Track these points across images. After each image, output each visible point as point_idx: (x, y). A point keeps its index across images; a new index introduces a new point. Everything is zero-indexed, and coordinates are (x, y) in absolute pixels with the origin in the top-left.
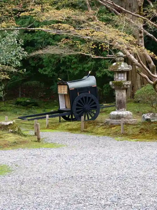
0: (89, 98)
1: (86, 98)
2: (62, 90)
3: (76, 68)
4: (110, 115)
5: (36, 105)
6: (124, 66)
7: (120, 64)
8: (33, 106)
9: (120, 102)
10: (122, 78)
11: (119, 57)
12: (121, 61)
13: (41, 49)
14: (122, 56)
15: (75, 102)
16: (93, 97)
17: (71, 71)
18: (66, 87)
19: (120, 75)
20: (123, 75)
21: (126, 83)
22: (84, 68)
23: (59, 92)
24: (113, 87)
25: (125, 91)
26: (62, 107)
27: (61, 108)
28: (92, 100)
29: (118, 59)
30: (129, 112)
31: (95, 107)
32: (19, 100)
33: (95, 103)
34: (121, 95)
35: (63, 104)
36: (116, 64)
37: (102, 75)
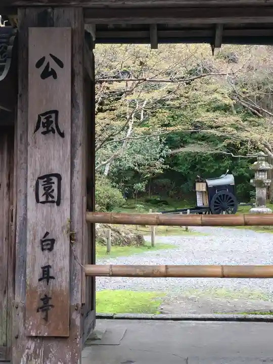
0: (227, 196)
1: (224, 195)
2: (200, 187)
3: (212, 167)
4: (251, 212)
5: (166, 203)
6: (265, 165)
7: (262, 163)
8: (164, 204)
9: (260, 199)
10: (263, 176)
11: (261, 156)
12: (262, 160)
13: (182, 147)
14: (263, 156)
15: (214, 199)
16: (230, 195)
17: (207, 170)
18: (204, 184)
19: (260, 173)
20: (263, 173)
21: (267, 181)
22: (220, 167)
23: (197, 189)
24: (254, 185)
25: (265, 189)
26: (200, 203)
27: (198, 205)
28: (230, 198)
29: (260, 158)
30: (269, 209)
31: (233, 205)
32: (149, 197)
33: (232, 201)
34: (261, 193)
35: (201, 202)
36: (258, 163)
37: (238, 174)
